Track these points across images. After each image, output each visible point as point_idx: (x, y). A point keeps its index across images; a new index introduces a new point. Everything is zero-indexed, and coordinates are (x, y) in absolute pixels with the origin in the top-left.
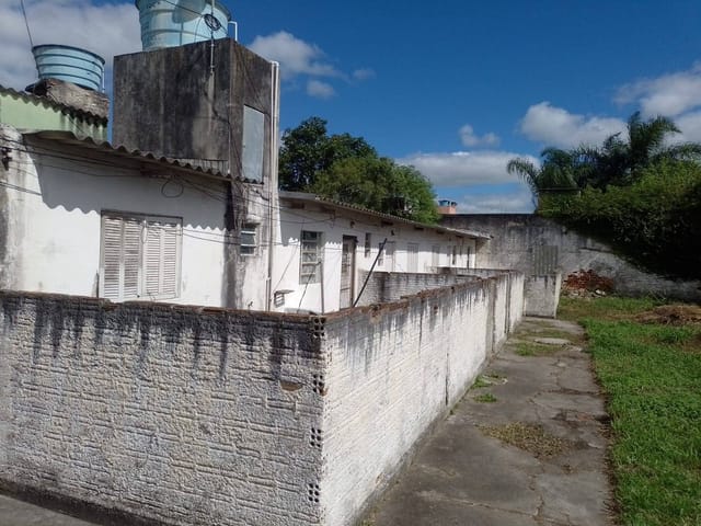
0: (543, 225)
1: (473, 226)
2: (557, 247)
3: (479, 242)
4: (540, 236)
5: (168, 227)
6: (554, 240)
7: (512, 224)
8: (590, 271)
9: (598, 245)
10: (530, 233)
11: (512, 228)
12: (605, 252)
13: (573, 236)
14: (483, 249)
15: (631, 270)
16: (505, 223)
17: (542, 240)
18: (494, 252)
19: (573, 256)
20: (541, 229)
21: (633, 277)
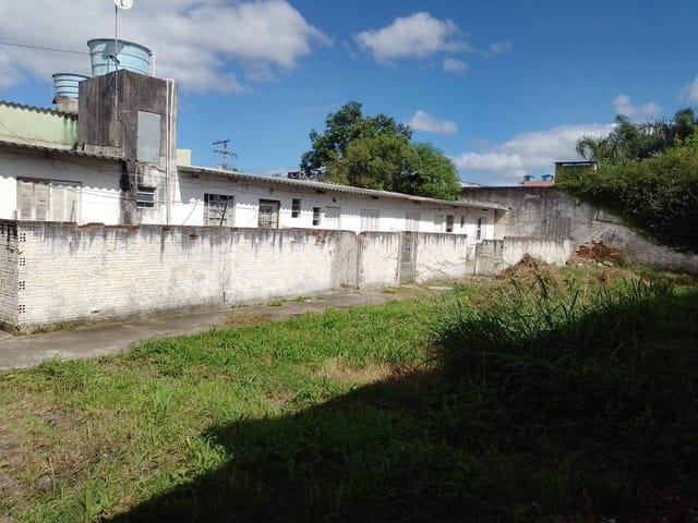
0: (558, 197)
1: (493, 198)
2: (569, 219)
3: (497, 214)
4: (555, 208)
5: (70, 187)
6: (567, 212)
7: (528, 196)
8: (601, 243)
9: (609, 217)
10: (546, 205)
11: (529, 200)
12: (616, 224)
13: (586, 208)
14: (501, 220)
15: (642, 242)
16: (522, 196)
17: (557, 211)
18: (512, 223)
19: (585, 227)
20: (555, 201)
21: (642, 248)
